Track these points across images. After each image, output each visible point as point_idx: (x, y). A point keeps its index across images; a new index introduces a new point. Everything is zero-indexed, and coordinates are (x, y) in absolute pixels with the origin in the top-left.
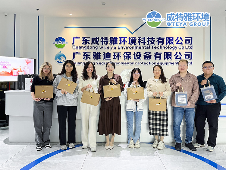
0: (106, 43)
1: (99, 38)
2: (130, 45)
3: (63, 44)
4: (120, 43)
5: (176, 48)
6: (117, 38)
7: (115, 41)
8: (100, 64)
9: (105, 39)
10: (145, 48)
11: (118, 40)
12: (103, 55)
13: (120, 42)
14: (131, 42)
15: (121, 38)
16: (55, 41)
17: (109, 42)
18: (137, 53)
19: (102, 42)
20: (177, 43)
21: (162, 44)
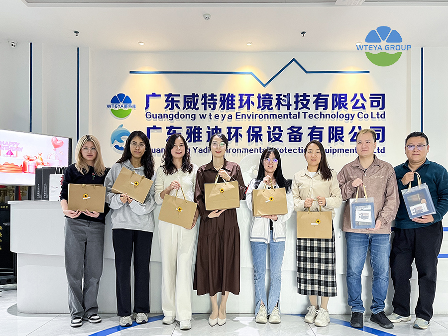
0: (212, 106)
1: (198, 96)
2: (259, 112)
3: (128, 109)
4: (241, 106)
5: (353, 117)
6: (235, 96)
7: (230, 102)
8: (201, 151)
9: (210, 98)
10: (290, 118)
11: (237, 98)
12: (207, 132)
13: (241, 103)
14: (261, 105)
15: (241, 95)
16: (111, 102)
17: (219, 103)
18: (275, 128)
19: (205, 104)
20: (354, 107)
21: (324, 109)
